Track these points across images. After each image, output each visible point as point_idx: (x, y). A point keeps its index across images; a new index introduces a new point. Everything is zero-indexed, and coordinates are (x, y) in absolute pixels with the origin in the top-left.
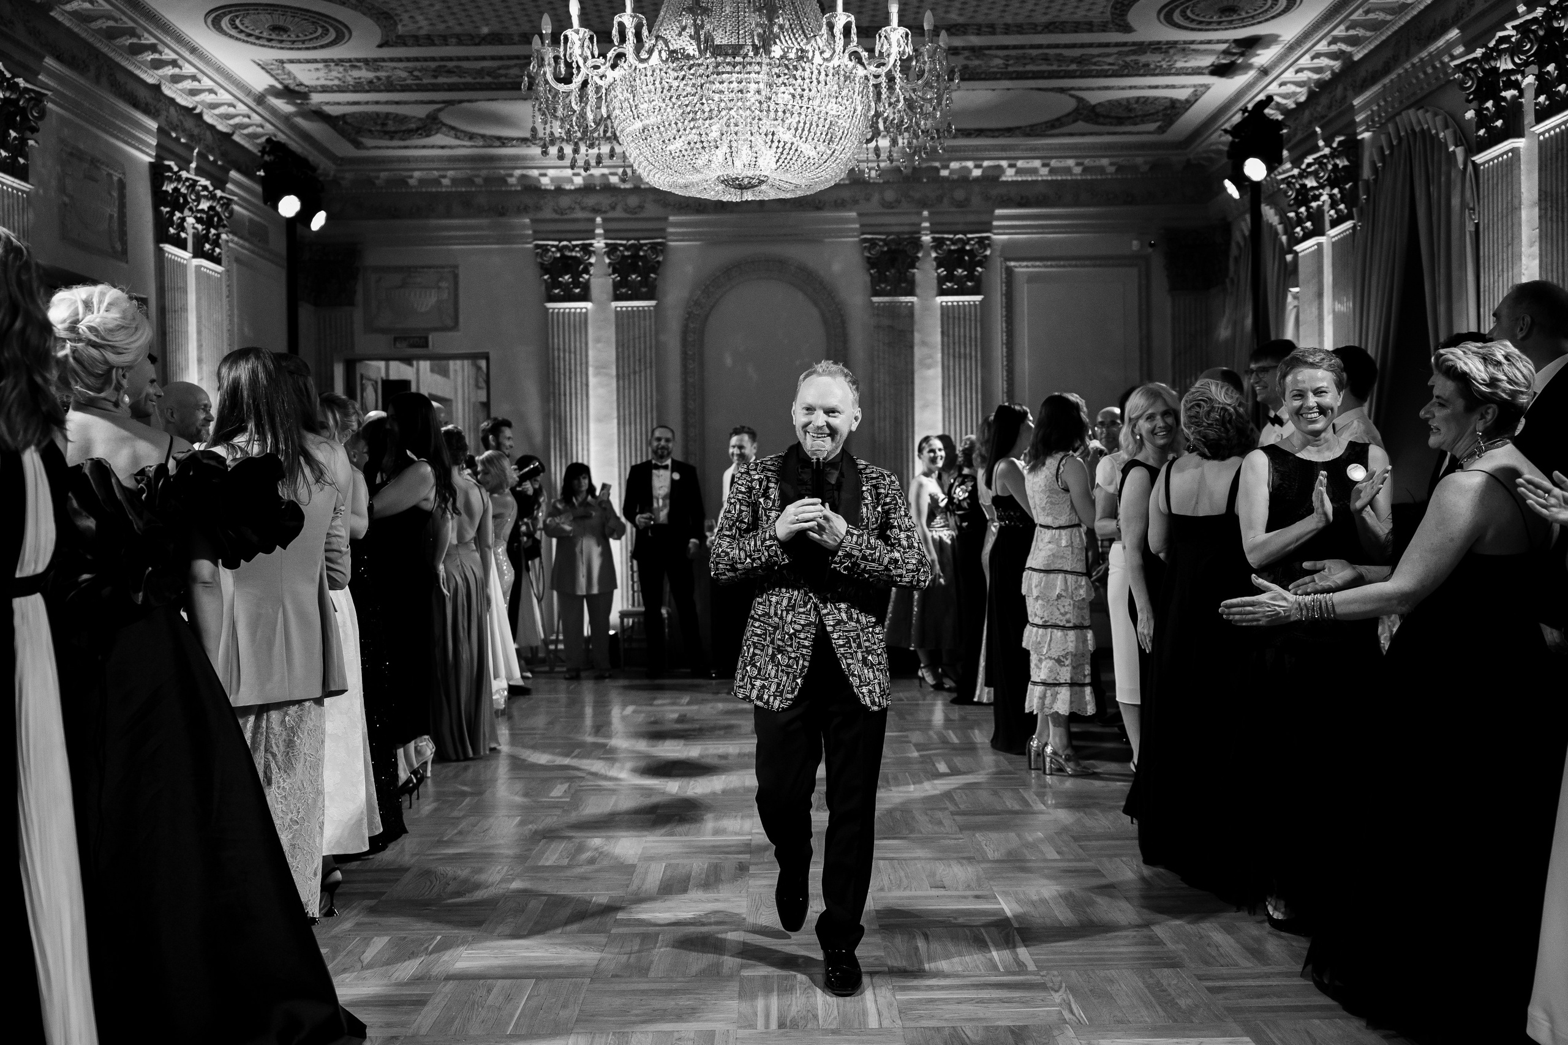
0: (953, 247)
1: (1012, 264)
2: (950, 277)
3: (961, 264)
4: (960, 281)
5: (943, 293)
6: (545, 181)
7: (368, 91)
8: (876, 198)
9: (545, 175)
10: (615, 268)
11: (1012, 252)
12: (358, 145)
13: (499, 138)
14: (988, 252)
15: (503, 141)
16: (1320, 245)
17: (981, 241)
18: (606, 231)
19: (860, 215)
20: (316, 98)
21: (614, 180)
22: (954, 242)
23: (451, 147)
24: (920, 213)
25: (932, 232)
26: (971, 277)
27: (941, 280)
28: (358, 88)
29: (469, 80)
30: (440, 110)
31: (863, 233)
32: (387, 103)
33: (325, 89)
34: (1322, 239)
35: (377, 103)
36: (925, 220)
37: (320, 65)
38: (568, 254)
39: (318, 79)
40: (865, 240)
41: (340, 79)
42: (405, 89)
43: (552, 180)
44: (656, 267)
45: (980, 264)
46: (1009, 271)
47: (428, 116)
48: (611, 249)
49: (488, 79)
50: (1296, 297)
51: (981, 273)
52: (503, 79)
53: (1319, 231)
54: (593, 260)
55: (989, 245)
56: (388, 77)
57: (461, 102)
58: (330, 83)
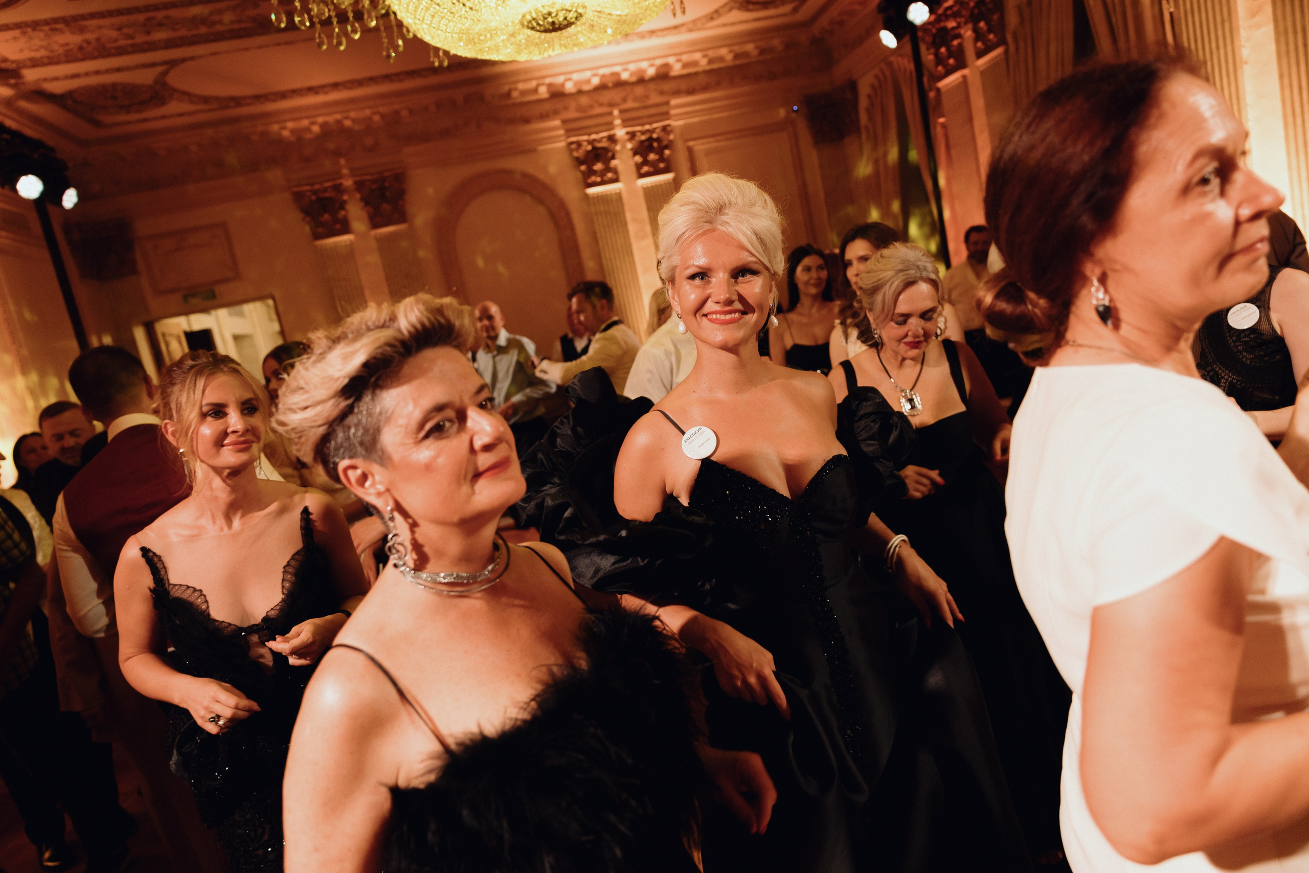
0: (643, 138)
1: (691, 143)
2: (645, 162)
3: (650, 149)
4: (653, 164)
5: (642, 176)
6: (286, 133)
7: (83, 60)
8: (573, 105)
9: (284, 128)
10: (366, 202)
11: (689, 134)
12: (97, 124)
13: (233, 99)
14: (671, 137)
15: (237, 101)
16: (964, 77)
17: (664, 129)
18: (351, 170)
19: (564, 122)
20: (31, 75)
21: (347, 123)
22: (643, 133)
23: (189, 114)
24: (611, 113)
25: (625, 127)
26: (662, 159)
27: (639, 166)
28: (69, 57)
29: (183, 32)
30: (165, 73)
31: (568, 137)
32: (108, 71)
33: (35, 63)
34: (966, 72)
35: (97, 73)
36: (617, 118)
37: (16, 33)
38: (322, 195)
39: (21, 51)
40: (572, 143)
41: (46, 49)
42: (121, 51)
43: (293, 131)
44: (401, 194)
45: (667, 147)
46: (690, 151)
47: (156, 82)
48: (359, 186)
49: (203, 30)
50: (944, 126)
51: (669, 156)
52: (219, 28)
53: (961, 64)
54: (345, 197)
55: (671, 131)
56: (98, 40)
57: (183, 60)
58: (38, 55)
